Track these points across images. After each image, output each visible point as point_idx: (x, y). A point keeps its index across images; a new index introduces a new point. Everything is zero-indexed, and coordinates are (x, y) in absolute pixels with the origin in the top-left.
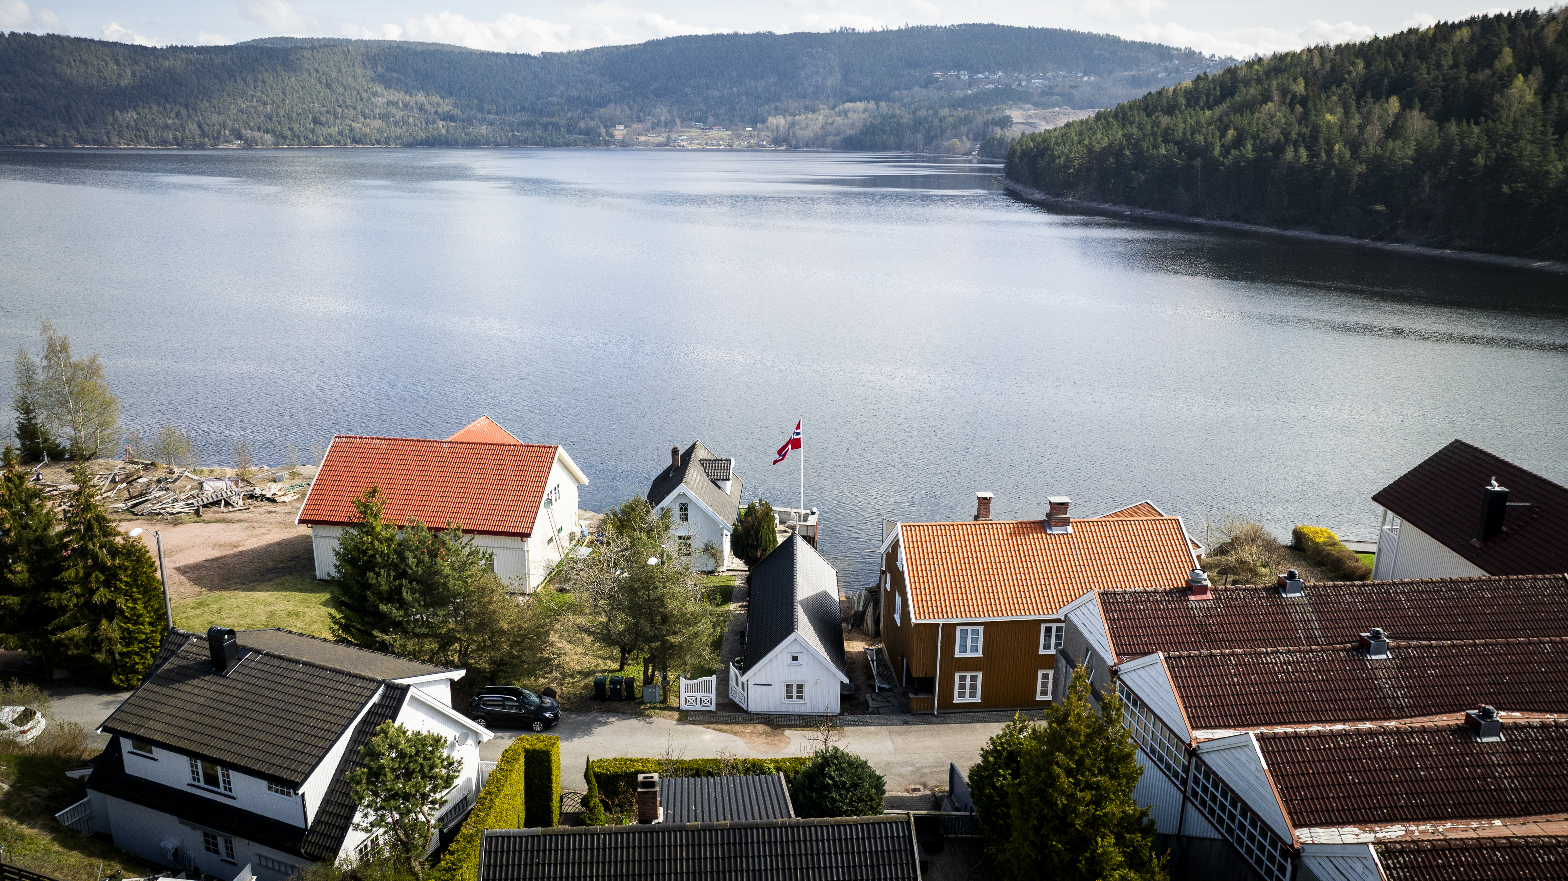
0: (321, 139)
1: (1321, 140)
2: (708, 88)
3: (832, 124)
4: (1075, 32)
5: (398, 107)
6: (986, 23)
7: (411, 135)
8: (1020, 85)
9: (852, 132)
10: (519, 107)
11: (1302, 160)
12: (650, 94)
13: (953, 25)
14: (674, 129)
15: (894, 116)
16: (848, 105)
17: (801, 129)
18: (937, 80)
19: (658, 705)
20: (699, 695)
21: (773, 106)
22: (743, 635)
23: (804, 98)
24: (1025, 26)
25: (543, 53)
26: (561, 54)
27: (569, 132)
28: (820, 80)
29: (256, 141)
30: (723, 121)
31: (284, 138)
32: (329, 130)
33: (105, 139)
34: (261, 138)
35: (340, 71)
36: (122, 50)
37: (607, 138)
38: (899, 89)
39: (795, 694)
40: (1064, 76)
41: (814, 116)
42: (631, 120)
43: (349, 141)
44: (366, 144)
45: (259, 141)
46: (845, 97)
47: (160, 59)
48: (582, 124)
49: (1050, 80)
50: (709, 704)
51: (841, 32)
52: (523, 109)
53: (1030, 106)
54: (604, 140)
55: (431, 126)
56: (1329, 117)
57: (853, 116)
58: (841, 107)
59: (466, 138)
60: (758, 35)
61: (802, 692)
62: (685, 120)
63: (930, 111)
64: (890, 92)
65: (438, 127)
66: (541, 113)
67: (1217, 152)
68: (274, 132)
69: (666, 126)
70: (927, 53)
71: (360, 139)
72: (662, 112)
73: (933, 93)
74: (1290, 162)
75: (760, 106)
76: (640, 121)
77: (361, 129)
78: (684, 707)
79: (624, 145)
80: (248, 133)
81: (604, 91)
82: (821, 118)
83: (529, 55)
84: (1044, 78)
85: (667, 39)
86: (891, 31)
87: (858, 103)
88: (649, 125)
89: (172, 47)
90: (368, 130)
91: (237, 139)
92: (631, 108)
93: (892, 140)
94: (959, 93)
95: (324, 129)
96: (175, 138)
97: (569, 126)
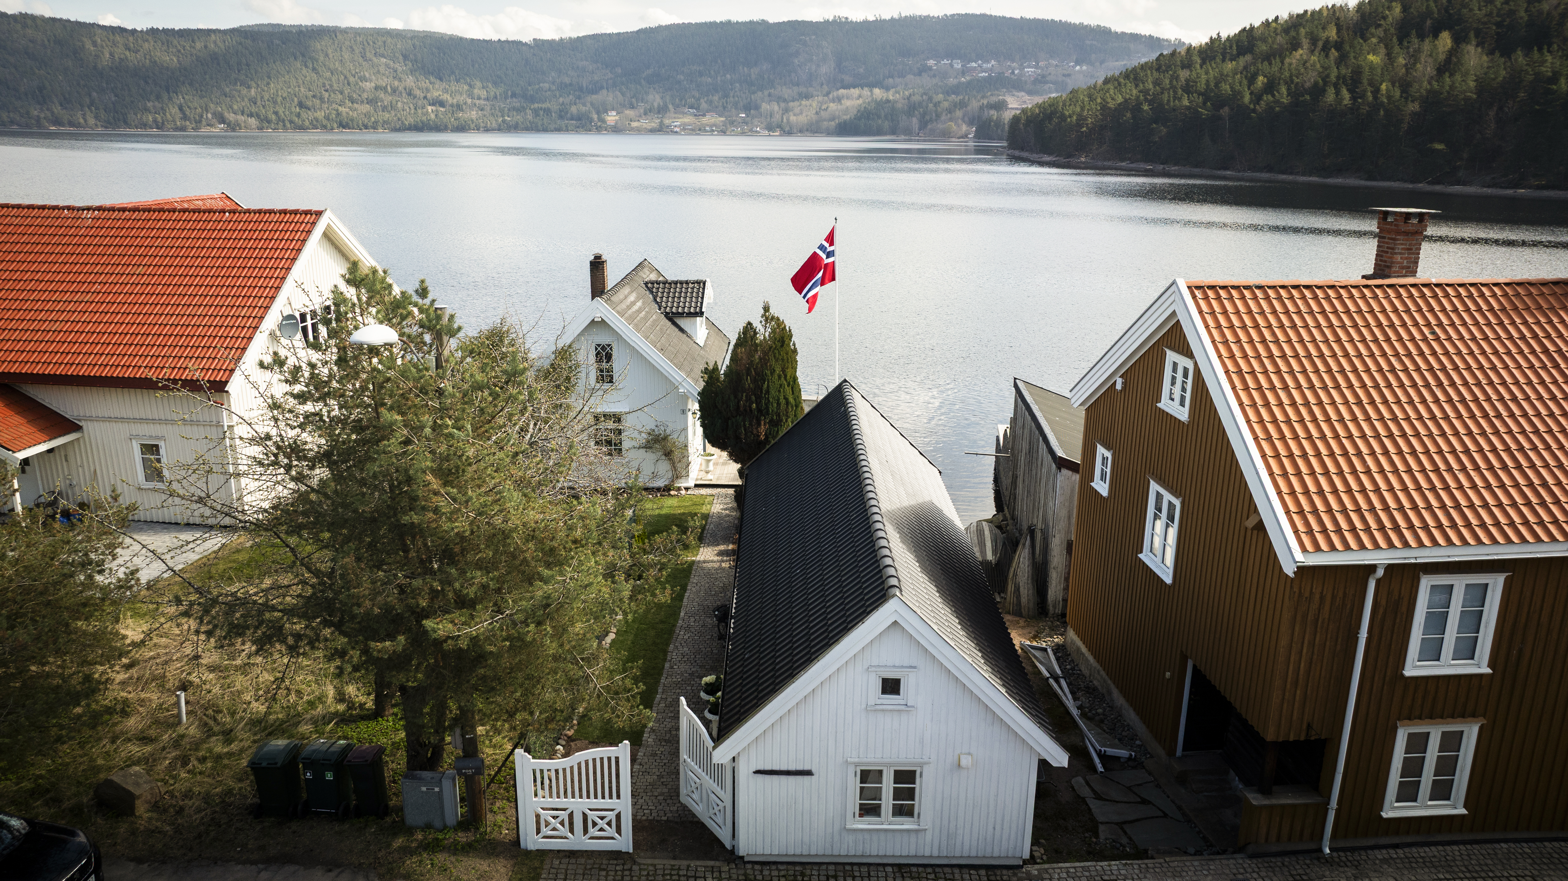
0: (307, 123)
1: (1365, 81)
2: (701, 74)
3: (826, 110)
4: (1066, 22)
5: (386, 91)
6: (978, 13)
7: (399, 119)
8: (1013, 73)
9: (847, 117)
10: (510, 93)
11: (1346, 102)
12: (642, 81)
13: (946, 15)
14: (668, 114)
15: (888, 101)
16: (842, 91)
17: (795, 115)
18: (930, 68)
19: (450, 837)
20: (578, 805)
21: (766, 93)
22: (723, 615)
23: (798, 85)
24: (1017, 16)
25: (534, 39)
26: (553, 41)
27: (561, 117)
28: (814, 67)
29: (239, 125)
30: (717, 107)
31: (269, 122)
32: (315, 114)
33: (82, 121)
34: (245, 122)
35: (327, 55)
36: (100, 31)
37: (599, 124)
38: (892, 77)
39: (887, 801)
40: (1057, 65)
41: (808, 103)
42: (624, 106)
43: (335, 125)
44: (353, 128)
45: (243, 125)
46: (839, 85)
47: (140, 41)
48: (574, 109)
49: (1042, 69)
50: (611, 831)
51: (834, 21)
52: (514, 95)
53: (1023, 94)
54: (596, 125)
55: (420, 111)
56: (1371, 57)
57: (847, 103)
58: (835, 94)
59: (456, 124)
60: (751, 22)
61: (910, 794)
62: (678, 106)
63: (924, 97)
64: (884, 80)
65: (427, 111)
66: (532, 100)
67: (1247, 98)
68: (258, 116)
69: (659, 112)
70: (920, 42)
71: (347, 124)
72: (655, 98)
73: (926, 81)
74: (1331, 105)
75: (754, 93)
76: (632, 107)
77: (347, 113)
78: (531, 841)
79: (616, 130)
80: (231, 117)
81: (596, 78)
82: (814, 105)
83: (520, 42)
84: (1036, 67)
85: (660, 27)
86: (885, 20)
87: (852, 90)
88: (642, 111)
89: (152, 29)
90: (355, 115)
91: (220, 123)
92: (623, 94)
93: (886, 125)
94: (952, 81)
95: (309, 113)
96: (155, 121)
97: (560, 111)
